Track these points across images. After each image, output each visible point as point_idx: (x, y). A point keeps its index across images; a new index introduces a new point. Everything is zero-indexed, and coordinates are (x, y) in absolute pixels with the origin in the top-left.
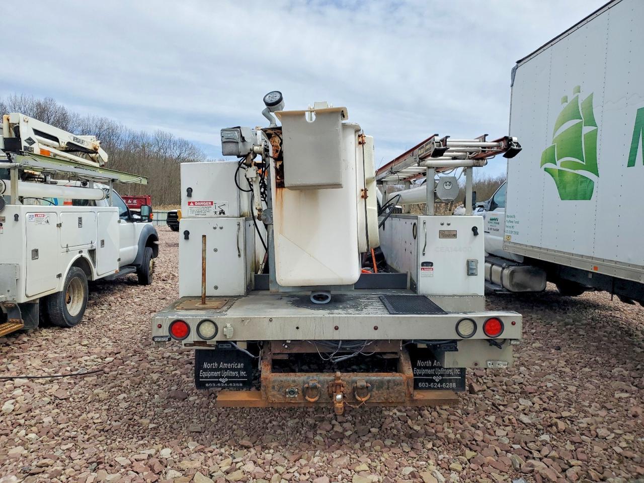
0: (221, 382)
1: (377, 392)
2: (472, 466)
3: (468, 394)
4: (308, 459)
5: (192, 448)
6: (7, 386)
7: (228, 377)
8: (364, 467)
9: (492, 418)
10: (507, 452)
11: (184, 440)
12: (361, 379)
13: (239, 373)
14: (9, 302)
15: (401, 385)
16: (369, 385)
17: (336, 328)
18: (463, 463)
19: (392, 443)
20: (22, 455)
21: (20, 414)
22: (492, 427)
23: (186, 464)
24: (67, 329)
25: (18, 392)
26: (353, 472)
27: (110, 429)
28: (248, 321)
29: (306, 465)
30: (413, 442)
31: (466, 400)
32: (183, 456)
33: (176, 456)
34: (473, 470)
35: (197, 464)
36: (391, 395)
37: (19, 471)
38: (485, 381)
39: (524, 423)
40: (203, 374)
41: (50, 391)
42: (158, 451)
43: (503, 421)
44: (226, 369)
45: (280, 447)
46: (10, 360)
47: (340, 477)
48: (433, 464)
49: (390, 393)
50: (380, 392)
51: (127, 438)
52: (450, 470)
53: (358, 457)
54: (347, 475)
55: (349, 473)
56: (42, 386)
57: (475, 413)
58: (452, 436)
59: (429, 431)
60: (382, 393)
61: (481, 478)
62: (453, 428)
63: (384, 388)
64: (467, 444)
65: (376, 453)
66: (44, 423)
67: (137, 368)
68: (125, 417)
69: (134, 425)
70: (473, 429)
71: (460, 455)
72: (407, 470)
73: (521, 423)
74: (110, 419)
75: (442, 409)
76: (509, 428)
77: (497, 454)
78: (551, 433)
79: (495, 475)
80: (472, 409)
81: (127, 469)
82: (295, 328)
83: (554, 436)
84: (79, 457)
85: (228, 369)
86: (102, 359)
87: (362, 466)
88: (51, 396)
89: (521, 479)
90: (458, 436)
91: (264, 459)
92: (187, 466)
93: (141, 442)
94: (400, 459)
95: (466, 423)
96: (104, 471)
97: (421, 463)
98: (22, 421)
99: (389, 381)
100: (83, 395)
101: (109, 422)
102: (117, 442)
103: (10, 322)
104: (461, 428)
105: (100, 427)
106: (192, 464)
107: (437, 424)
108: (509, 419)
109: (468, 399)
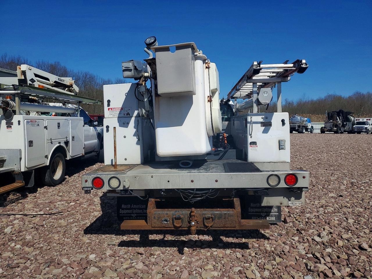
0: (132, 217)
1: (218, 220)
2: (279, 267)
3: (283, 224)
4: (177, 262)
5: (108, 254)
6: (11, 218)
7: (136, 213)
8: (210, 267)
9: (296, 238)
10: (303, 258)
11: (104, 249)
12: (208, 212)
13: (143, 211)
14: (16, 171)
15: (233, 216)
16: (213, 216)
17: (192, 181)
18: (273, 265)
19: (231, 252)
20: (9, 257)
21: (14, 234)
22: (295, 243)
23: (102, 264)
24: (52, 187)
25: (16, 222)
26: (203, 270)
27: (63, 243)
28: (138, 177)
29: (175, 265)
30: (243, 252)
31: (282, 227)
32: (102, 259)
33: (98, 259)
34: (279, 269)
35: (109, 264)
36: (227, 222)
37: (5, 266)
38: (295, 216)
39: (316, 241)
40: (121, 211)
41: (34, 221)
42: (88, 256)
43: (303, 240)
44: (135, 209)
45: (161, 254)
46: (16, 204)
47: (194, 272)
48: (254, 265)
49: (226, 221)
50: (220, 220)
51: (72, 248)
52: (265, 269)
53: (208, 261)
54: (199, 271)
55: (200, 270)
56: (31, 218)
57: (286, 235)
58: (269, 249)
59: (255, 245)
60: (221, 221)
61: (284, 274)
62: (270, 244)
63: (222, 218)
64: (278, 254)
65: (219, 259)
66: (27, 240)
67: (87, 208)
68: (74, 236)
69: (77, 241)
70: (283, 245)
71: (272, 260)
72: (237, 269)
73: (315, 241)
74: (64, 237)
75: (265, 233)
76: (307, 244)
77: (297, 260)
78: (333, 247)
79: (293, 273)
80: (284, 233)
81: (67, 266)
82: (167, 181)
83: (335, 250)
84: (41, 258)
85: (136, 208)
86: (68, 204)
87: (209, 266)
88: (34, 224)
89: (309, 275)
90: (273, 249)
91: (150, 261)
92: (103, 265)
93: (79, 251)
94: (234, 262)
95: (279, 241)
96: (53, 267)
97: (246, 265)
98: (14, 238)
99: (225, 214)
100: (53, 223)
101: (63, 239)
102: (65, 251)
103: (17, 182)
104: (275, 244)
105: (58, 242)
106: (105, 264)
107: (260, 242)
108: (307, 239)
109: (283, 227)
